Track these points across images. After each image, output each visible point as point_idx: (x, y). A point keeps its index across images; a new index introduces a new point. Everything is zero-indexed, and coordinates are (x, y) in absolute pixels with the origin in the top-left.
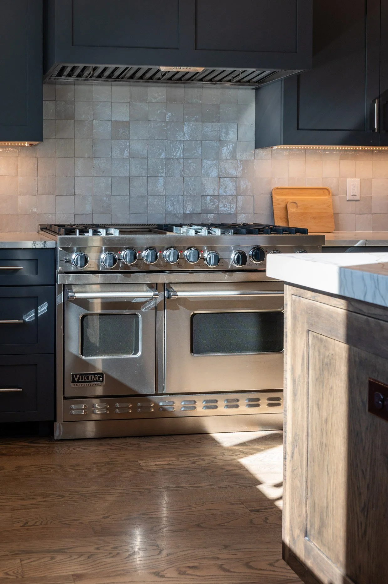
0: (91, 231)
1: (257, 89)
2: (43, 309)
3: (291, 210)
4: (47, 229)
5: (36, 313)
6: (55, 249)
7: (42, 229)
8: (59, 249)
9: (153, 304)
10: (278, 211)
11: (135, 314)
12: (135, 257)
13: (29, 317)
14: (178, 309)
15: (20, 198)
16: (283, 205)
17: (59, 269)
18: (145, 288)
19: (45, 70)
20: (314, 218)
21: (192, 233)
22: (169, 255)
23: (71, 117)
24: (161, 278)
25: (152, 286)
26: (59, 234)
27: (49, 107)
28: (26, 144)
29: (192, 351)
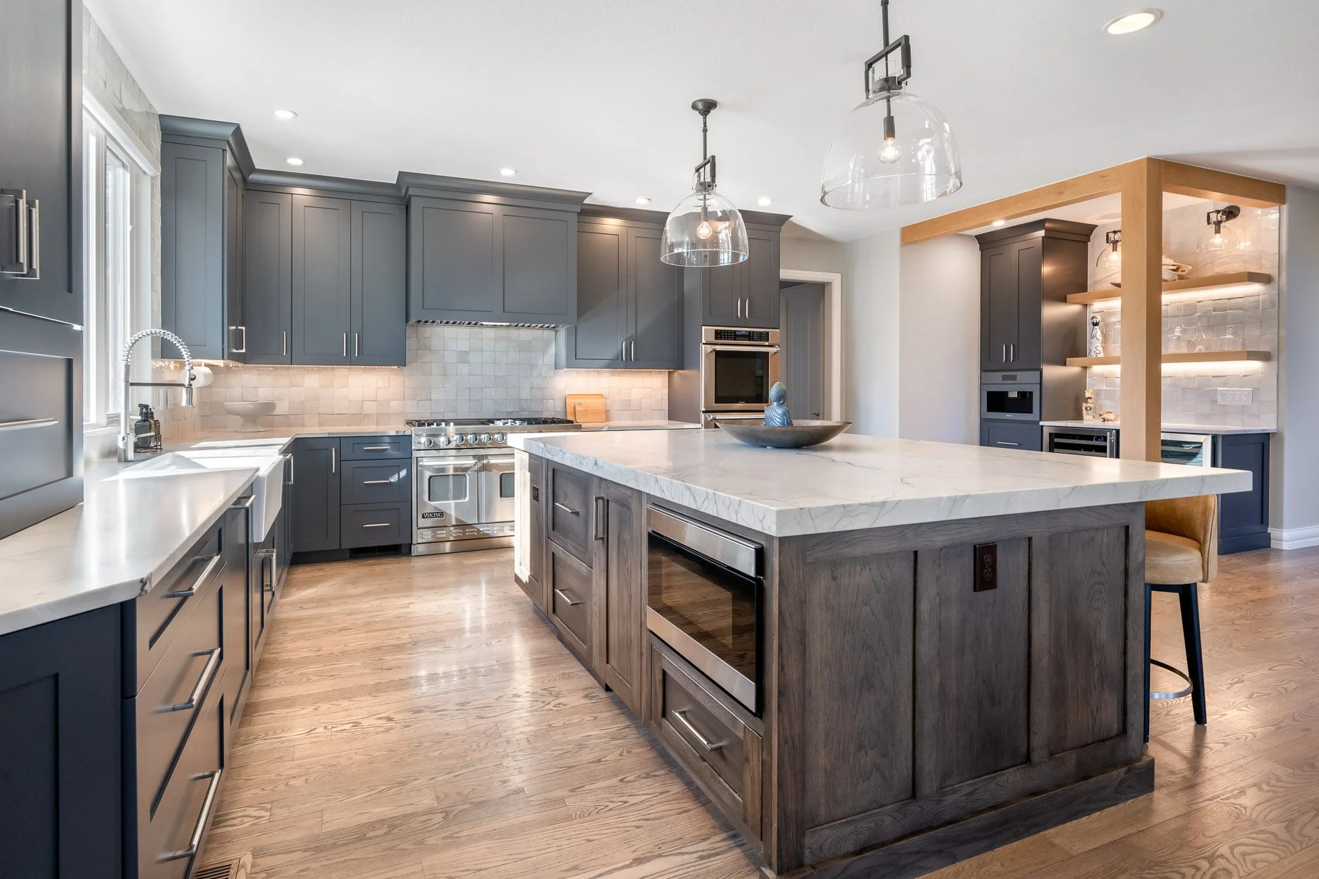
0: (435, 424)
1: (556, 331)
2: (403, 473)
3: (578, 408)
4: (410, 423)
5: (399, 476)
6: (411, 436)
7: (407, 423)
8: (413, 435)
9: (476, 467)
10: (569, 409)
11: (465, 475)
12: (463, 440)
13: (394, 479)
14: (492, 471)
15: (393, 403)
16: (573, 405)
17: (413, 448)
18: (471, 458)
19: (407, 320)
20: (592, 414)
21: (501, 424)
22: (484, 437)
23: (428, 348)
24: (482, 452)
25: (474, 457)
26: (415, 426)
27: (411, 343)
28: (395, 367)
29: (501, 496)
